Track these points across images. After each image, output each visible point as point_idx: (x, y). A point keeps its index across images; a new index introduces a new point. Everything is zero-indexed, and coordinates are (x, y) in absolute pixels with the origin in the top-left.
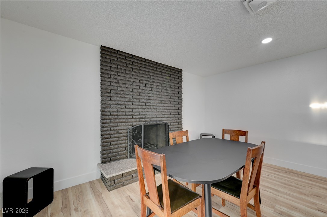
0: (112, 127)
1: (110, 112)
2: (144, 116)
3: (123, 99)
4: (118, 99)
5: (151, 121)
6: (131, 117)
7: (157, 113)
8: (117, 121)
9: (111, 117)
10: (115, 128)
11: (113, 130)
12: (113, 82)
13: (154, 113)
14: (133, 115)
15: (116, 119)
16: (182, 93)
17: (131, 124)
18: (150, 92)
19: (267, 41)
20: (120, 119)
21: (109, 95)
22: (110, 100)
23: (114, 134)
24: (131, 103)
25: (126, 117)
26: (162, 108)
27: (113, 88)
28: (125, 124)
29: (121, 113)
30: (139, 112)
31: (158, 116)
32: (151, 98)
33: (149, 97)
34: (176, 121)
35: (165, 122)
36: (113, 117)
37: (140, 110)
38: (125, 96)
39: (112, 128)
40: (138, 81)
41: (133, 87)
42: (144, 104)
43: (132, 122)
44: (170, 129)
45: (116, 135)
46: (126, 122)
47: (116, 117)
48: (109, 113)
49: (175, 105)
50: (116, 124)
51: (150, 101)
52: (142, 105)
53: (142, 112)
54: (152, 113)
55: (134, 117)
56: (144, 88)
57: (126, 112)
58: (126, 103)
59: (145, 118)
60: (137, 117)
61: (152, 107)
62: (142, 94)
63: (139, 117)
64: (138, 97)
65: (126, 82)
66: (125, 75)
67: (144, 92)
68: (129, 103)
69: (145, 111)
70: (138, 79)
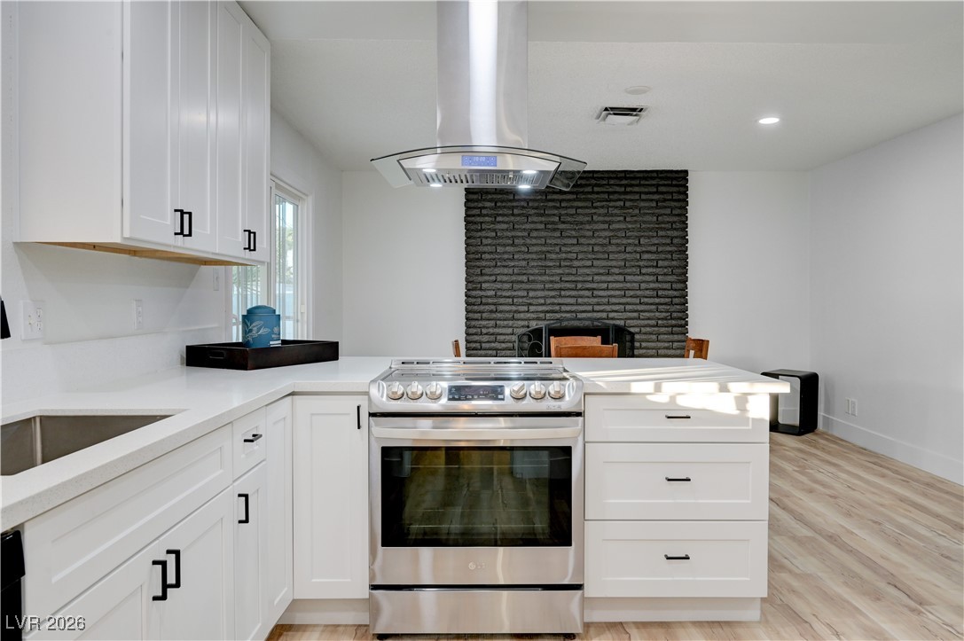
0: (484, 327)
1: (481, 297)
2: (557, 308)
3: (506, 271)
4: (497, 271)
5: (576, 319)
6: (525, 308)
7: (596, 300)
8: (494, 315)
9: (482, 308)
10: (491, 330)
11: (486, 334)
12: (487, 238)
13: (586, 300)
14: (530, 304)
15: (491, 312)
16: (688, 241)
17: (526, 323)
18: (576, 249)
20: (501, 312)
21: (478, 264)
22: (482, 274)
23: (488, 342)
24: (524, 278)
25: (514, 308)
26: (611, 286)
27: (485, 249)
28: (511, 323)
29: (502, 301)
30: (545, 297)
31: (597, 308)
32: (576, 263)
33: (571, 260)
34: (660, 322)
35: (621, 323)
36: (487, 307)
37: (547, 293)
38: (512, 264)
39: (484, 331)
40: (542, 226)
41: (528, 241)
42: (557, 278)
43: (529, 319)
44: (637, 344)
45: (493, 345)
46: (513, 319)
47: (493, 307)
48: (479, 300)
49: (657, 275)
50: (493, 322)
51: (574, 271)
52: (552, 282)
53: (553, 297)
54: (580, 300)
55: (532, 308)
56: (559, 241)
57: (513, 297)
58: (514, 278)
59: (561, 312)
60: (540, 308)
61: (579, 286)
62: (554, 256)
63: (544, 308)
64: (543, 263)
65: (513, 233)
66: (512, 218)
67: (557, 249)
68: (520, 278)
69: (560, 296)
70: (541, 222)
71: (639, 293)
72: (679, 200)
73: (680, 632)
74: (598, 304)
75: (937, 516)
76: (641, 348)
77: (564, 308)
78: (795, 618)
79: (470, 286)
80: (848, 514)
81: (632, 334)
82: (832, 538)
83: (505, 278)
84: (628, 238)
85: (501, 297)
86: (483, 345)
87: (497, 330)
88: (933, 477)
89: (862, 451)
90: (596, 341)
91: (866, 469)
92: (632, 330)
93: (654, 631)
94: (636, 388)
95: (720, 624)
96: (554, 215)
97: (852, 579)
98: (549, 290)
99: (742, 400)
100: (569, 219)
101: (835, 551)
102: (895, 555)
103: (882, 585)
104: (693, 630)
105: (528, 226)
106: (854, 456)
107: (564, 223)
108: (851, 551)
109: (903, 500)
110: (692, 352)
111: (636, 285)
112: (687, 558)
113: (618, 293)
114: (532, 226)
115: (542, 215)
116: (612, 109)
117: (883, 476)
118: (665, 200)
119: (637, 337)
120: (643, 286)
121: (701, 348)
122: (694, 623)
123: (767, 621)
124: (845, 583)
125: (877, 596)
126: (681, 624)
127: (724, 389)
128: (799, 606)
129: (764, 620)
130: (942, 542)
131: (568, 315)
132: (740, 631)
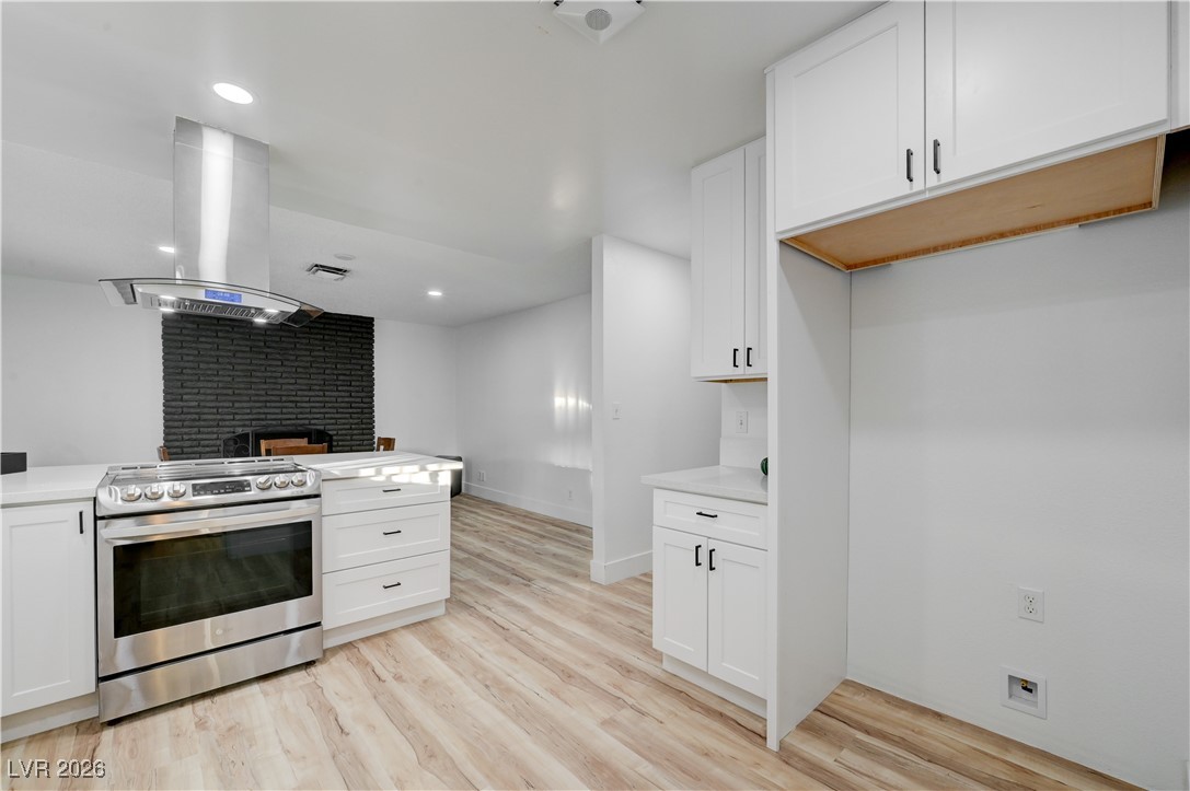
0: (186, 434)
1: (182, 407)
2: (263, 416)
3: (210, 385)
4: (200, 384)
5: (281, 425)
6: (231, 417)
7: (299, 410)
8: (197, 423)
9: (183, 417)
10: (194, 437)
11: (188, 440)
12: (188, 355)
13: (290, 410)
14: (237, 414)
15: (194, 420)
16: (374, 368)
17: (232, 430)
18: (281, 369)
19: (435, 293)
20: (205, 420)
21: (178, 377)
22: (182, 386)
23: (191, 447)
24: (230, 392)
25: (219, 417)
26: (312, 399)
27: (187, 365)
28: (215, 430)
29: (206, 410)
30: (251, 408)
31: (300, 416)
32: (280, 381)
33: (276, 378)
34: (353, 426)
35: (322, 428)
36: (189, 416)
37: (252, 404)
38: (217, 379)
39: (186, 437)
40: (248, 349)
41: (233, 361)
42: (263, 392)
43: (234, 426)
44: (335, 443)
45: (196, 449)
46: (218, 426)
47: (197, 417)
48: (180, 410)
49: (350, 392)
50: (196, 429)
51: (279, 387)
52: (257, 395)
53: (259, 408)
54: (284, 410)
55: (237, 417)
56: (263, 362)
57: (218, 408)
58: (218, 391)
59: (266, 419)
60: (247, 417)
61: (284, 399)
62: (259, 374)
63: (250, 417)
64: (249, 380)
65: (217, 353)
66: (217, 340)
67: (263, 369)
68: (225, 391)
69: (266, 407)
70: (247, 346)
71: (336, 405)
72: (367, 338)
73: (395, 636)
74: (301, 413)
75: (532, 533)
76: (338, 446)
77: (269, 417)
78: (466, 606)
79: (169, 397)
80: (486, 540)
81: (331, 436)
82: (479, 556)
83: (209, 391)
84: (327, 363)
85: (205, 407)
86: (185, 450)
87: (199, 436)
88: (527, 512)
89: (489, 502)
90: (303, 442)
91: (492, 512)
92: (330, 433)
93: (376, 640)
94: (363, 473)
95: (420, 623)
96: (260, 341)
97: (492, 576)
98: (255, 402)
99: (434, 475)
100: (274, 345)
101: (482, 562)
102: (514, 558)
103: (509, 576)
104: (403, 632)
105: (232, 348)
106: (485, 506)
107: (268, 347)
108: (491, 561)
109: (514, 527)
110: (382, 447)
111: (334, 399)
112: (399, 584)
113: (317, 405)
114: (238, 348)
115: (247, 340)
116: (321, 266)
117: (502, 515)
118: (357, 337)
119: (335, 438)
120: (339, 400)
121: (388, 444)
122: (403, 627)
123: (449, 613)
124: (490, 580)
125: (507, 583)
126: (395, 630)
127: (423, 469)
128: (467, 599)
129: (448, 612)
130: (535, 546)
131: (274, 422)
132: (434, 623)
